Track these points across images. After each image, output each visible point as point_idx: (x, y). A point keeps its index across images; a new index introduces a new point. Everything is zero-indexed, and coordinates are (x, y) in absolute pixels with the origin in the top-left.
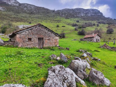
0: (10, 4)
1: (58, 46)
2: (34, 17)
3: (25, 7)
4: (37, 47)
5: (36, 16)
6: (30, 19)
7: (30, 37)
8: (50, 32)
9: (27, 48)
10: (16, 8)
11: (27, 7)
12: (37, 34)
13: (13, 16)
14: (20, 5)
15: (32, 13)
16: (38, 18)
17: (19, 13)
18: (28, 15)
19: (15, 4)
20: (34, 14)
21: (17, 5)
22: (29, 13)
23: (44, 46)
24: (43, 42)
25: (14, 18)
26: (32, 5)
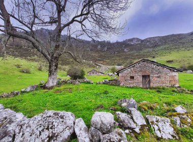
0: (133, 44)
1: (177, 86)
2: (159, 50)
3: (148, 41)
4: (141, 86)
5: (161, 47)
6: (154, 53)
7: (132, 75)
8: (160, 67)
9: (128, 87)
10: (139, 45)
11: (149, 41)
12: (140, 71)
13: (135, 54)
14: (142, 41)
15: (156, 46)
16: (165, 49)
17: (141, 50)
18: (151, 50)
19: (137, 43)
20: (159, 46)
21: (140, 42)
22: (152, 47)
23: (152, 85)
24: (150, 80)
25: (137, 55)
26: (156, 37)
